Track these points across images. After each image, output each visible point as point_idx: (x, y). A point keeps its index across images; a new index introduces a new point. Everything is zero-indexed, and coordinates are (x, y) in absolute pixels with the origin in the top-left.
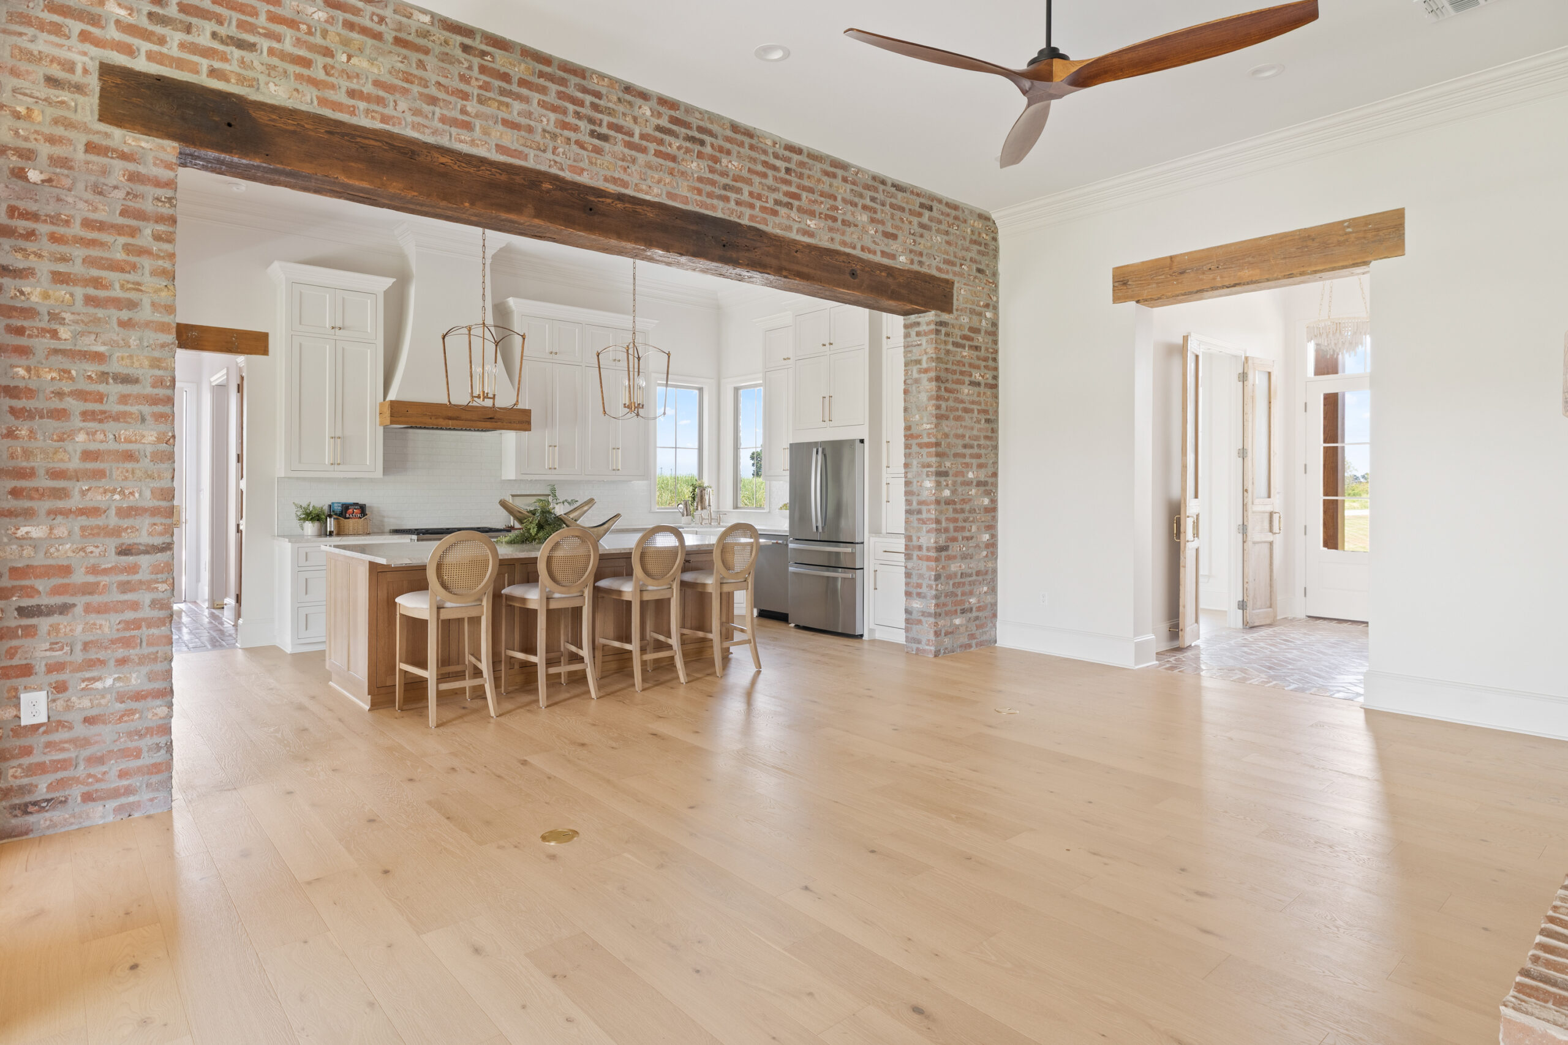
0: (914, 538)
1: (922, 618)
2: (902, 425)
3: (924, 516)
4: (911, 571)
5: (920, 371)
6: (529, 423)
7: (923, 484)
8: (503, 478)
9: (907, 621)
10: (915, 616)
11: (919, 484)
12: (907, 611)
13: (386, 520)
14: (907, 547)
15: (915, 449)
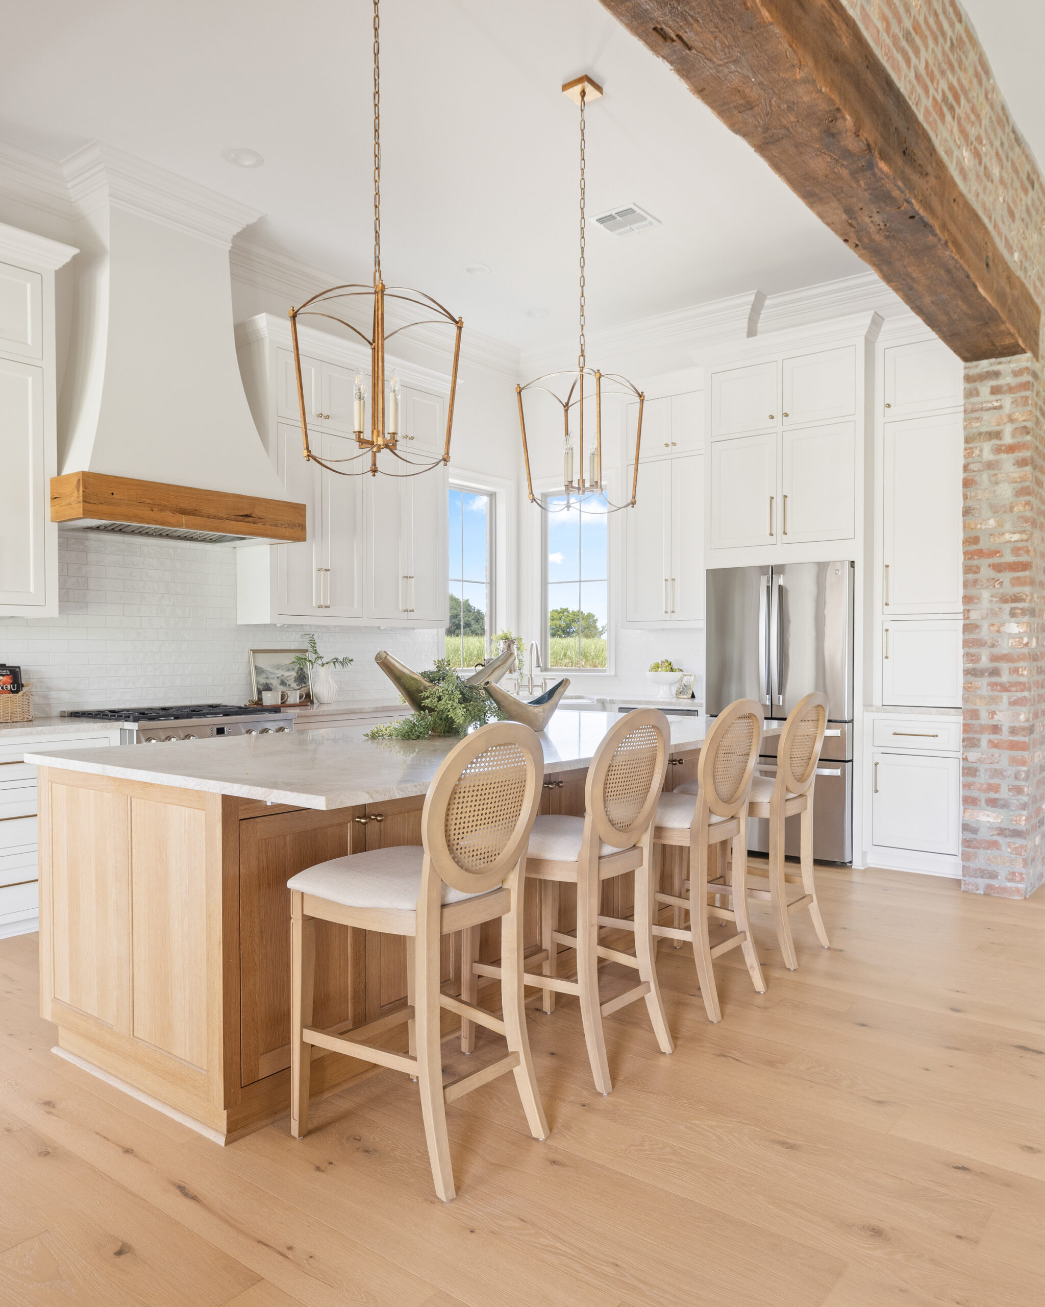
0: (984, 714)
1: (999, 839)
2: (961, 536)
3: (1005, 678)
4: (975, 765)
5: (998, 450)
6: (303, 527)
7: (1003, 629)
8: (239, 623)
9: (967, 843)
10: (984, 834)
11: (994, 628)
12: (966, 827)
13: (53, 694)
14: (967, 728)
15: (986, 572)
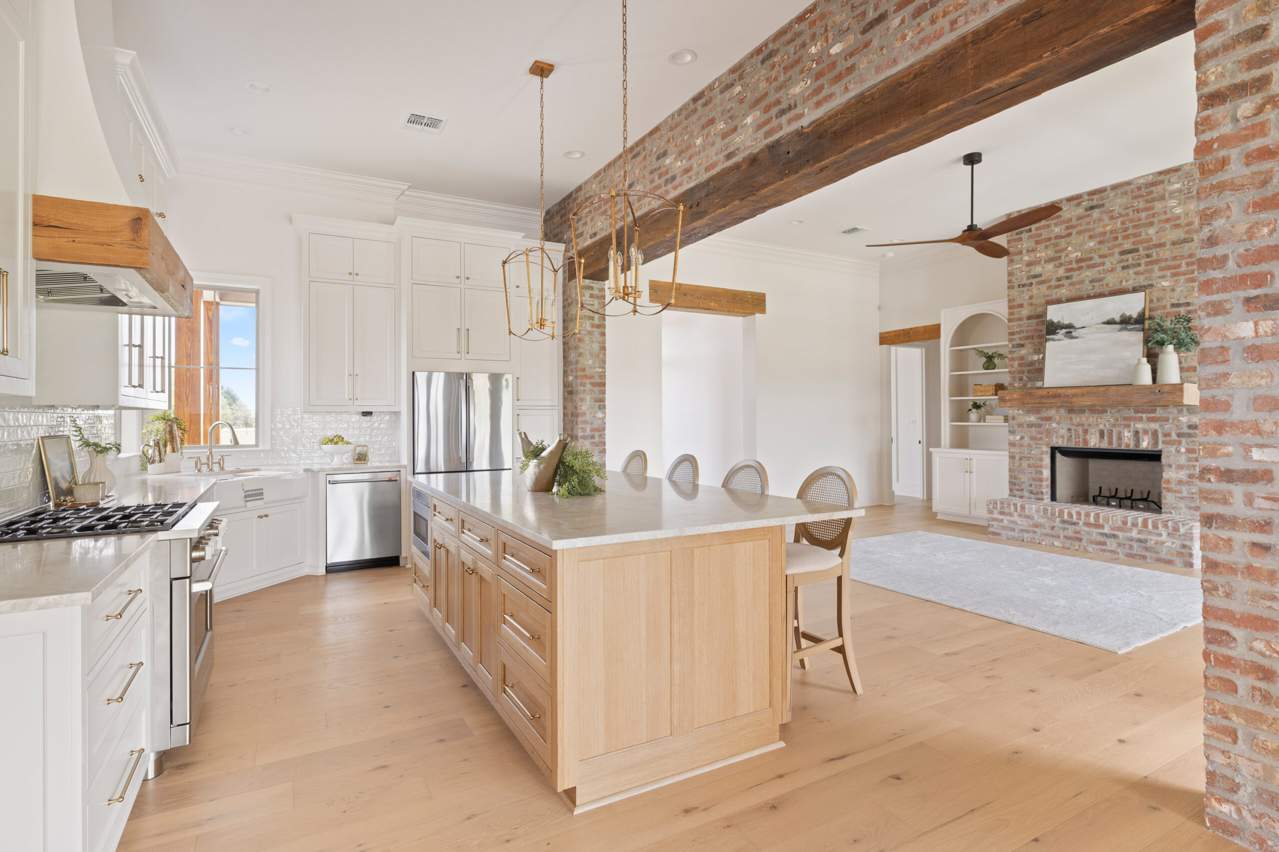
11: (592, 415)
